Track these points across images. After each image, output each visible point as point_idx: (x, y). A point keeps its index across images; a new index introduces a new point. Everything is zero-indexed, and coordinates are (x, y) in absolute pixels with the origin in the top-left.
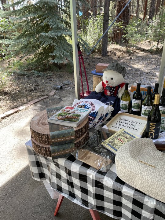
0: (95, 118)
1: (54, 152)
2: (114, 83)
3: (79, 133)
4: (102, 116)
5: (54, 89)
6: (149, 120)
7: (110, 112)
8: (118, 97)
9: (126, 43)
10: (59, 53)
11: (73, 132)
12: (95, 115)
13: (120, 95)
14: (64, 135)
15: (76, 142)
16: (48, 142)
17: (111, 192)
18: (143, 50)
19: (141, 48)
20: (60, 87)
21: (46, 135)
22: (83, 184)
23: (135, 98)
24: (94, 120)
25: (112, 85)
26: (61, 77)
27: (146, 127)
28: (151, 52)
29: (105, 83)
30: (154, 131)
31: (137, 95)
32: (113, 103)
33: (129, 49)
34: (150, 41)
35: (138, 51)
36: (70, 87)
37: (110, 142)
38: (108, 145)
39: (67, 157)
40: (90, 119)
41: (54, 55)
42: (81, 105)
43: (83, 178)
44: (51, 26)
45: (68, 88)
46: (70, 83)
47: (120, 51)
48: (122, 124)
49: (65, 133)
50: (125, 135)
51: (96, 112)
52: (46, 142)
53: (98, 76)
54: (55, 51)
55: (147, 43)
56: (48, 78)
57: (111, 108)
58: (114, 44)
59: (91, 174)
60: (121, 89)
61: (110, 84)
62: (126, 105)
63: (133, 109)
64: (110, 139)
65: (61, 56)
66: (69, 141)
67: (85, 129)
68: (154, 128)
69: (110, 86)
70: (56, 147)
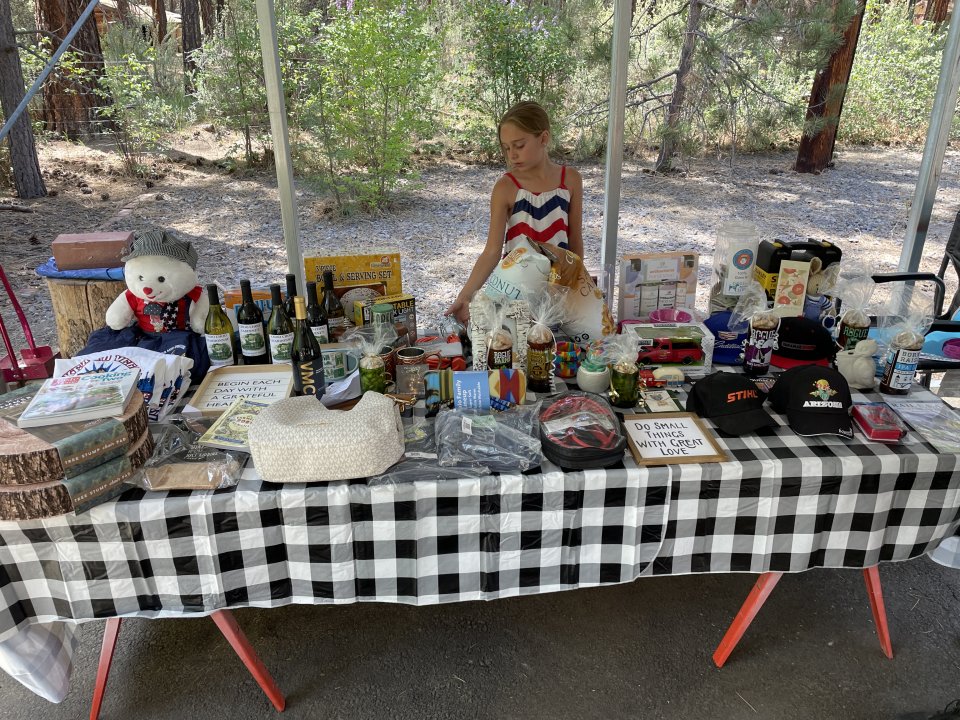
0: (151, 394)
1: (78, 491)
3: (134, 428)
4: (168, 386)
6: (296, 360)
7: (186, 374)
8: (190, 330)
12: (148, 387)
13: (197, 324)
14: (95, 441)
15: (130, 453)
21: (41, 452)
23: (246, 322)
24: (149, 399)
25: (165, 297)
27: (293, 382)
30: (313, 381)
31: (249, 313)
32: (183, 347)
37: (218, 432)
38: (217, 441)
39: (118, 498)
48: (231, 394)
49: (99, 434)
50: (249, 409)
51: (150, 376)
57: (187, 363)
59: (200, 503)
60: (196, 306)
61: (158, 296)
62: (224, 345)
63: (247, 353)
64: (217, 426)
66: (113, 453)
68: (312, 373)
69: (159, 301)
70: (82, 478)
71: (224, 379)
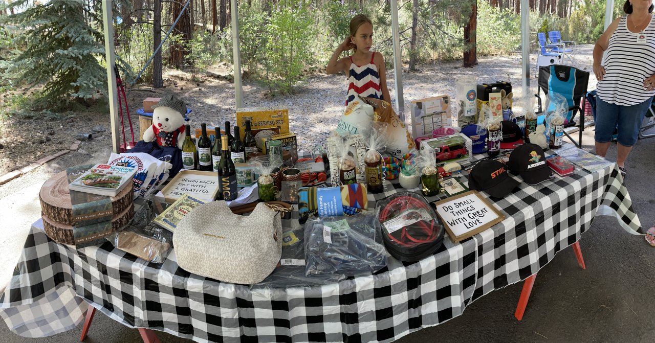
0: (143, 182)
1: (79, 236)
2: (171, 127)
3: (119, 206)
4: (155, 178)
5: (79, 139)
6: (220, 174)
7: (167, 172)
9: (189, 66)
10: (86, 82)
11: (109, 204)
12: (143, 177)
13: (180, 144)
14: (95, 210)
15: (114, 220)
16: (69, 220)
17: (171, 294)
18: (218, 77)
19: (215, 74)
20: (87, 135)
21: (65, 209)
22: (127, 288)
23: (202, 147)
24: (141, 185)
25: (168, 129)
26: (90, 120)
28: (230, 80)
29: (157, 126)
30: (229, 189)
31: (204, 142)
32: (171, 156)
33: (196, 76)
34: (226, 64)
35: (210, 79)
36: (103, 136)
37: (167, 216)
38: (163, 222)
39: (101, 245)
40: (136, 184)
41: (78, 85)
42: (122, 162)
43: (126, 277)
44: (73, 38)
45: (101, 138)
46: (103, 129)
47: (182, 79)
48: (186, 187)
49: (97, 206)
50: (189, 202)
51: (145, 172)
52: (66, 221)
53: (147, 118)
54: (79, 79)
55: (223, 66)
56: (68, 122)
57: (168, 165)
58: (173, 68)
59: (138, 270)
60: (181, 135)
61: (165, 128)
62: (190, 158)
63: (202, 163)
64: (167, 212)
65: (89, 87)
66: (102, 219)
67: (129, 199)
68: (228, 184)
69: (165, 131)
70: (83, 229)
71: (187, 177)
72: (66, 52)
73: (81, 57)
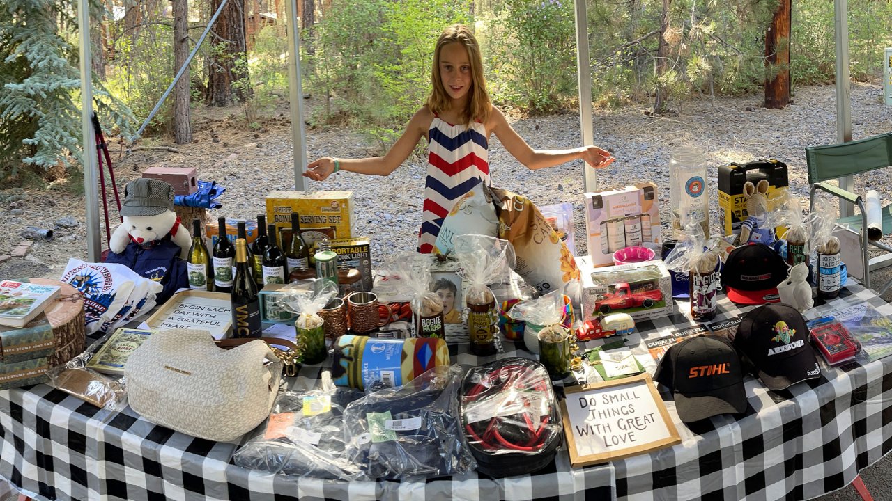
5: (28, 238)
10: (49, 138)
11: (49, 331)
14: (30, 339)
20: (45, 232)
23: (219, 256)
26: (52, 204)
30: (247, 324)
31: (222, 248)
32: (165, 270)
36: (74, 235)
41: (36, 143)
42: (81, 275)
44: (35, 62)
45: (70, 238)
46: (75, 223)
48: (185, 316)
49: (32, 334)
54: (38, 132)
56: (13, 207)
62: (200, 274)
63: (218, 283)
65: (54, 147)
66: (40, 353)
68: (247, 316)
71: (187, 301)
72: (20, 86)
73: (44, 96)
